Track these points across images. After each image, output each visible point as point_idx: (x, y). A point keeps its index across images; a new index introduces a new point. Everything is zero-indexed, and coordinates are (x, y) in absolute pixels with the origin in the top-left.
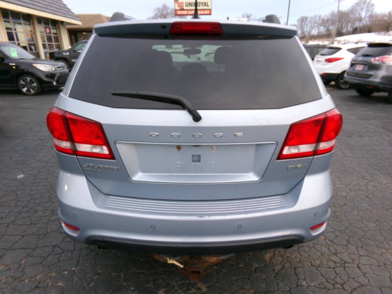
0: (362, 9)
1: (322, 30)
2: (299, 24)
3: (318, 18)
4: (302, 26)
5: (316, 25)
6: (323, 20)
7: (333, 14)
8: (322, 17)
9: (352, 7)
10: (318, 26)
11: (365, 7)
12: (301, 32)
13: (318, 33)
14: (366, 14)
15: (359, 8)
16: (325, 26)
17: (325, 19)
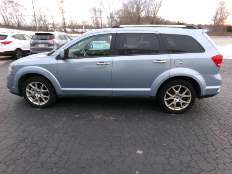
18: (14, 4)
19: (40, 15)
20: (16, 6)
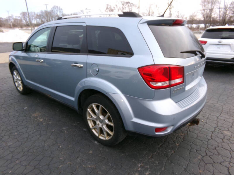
0: (57, 11)
1: (39, 21)
2: (22, 16)
3: (33, 13)
4: (24, 17)
5: (34, 18)
6: (37, 15)
7: (42, 12)
8: (36, 13)
9: (52, 9)
10: (35, 18)
11: (58, 10)
12: (26, 22)
13: (37, 22)
14: (60, 14)
15: (55, 10)
16: (40, 19)
17: (38, 14)
18: (129, 5)
19: (149, 12)
20: (131, 6)
